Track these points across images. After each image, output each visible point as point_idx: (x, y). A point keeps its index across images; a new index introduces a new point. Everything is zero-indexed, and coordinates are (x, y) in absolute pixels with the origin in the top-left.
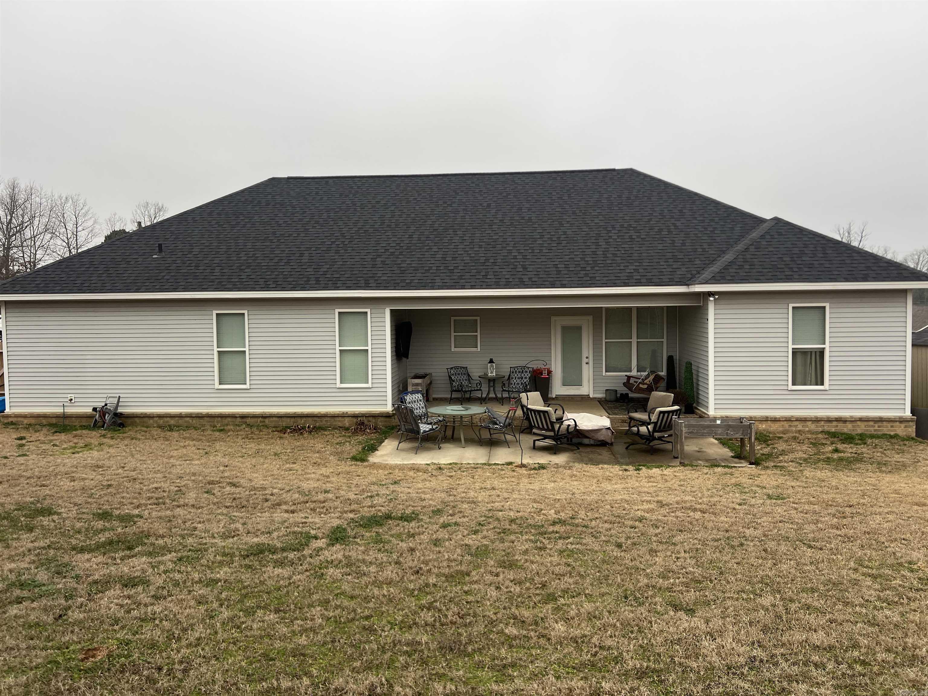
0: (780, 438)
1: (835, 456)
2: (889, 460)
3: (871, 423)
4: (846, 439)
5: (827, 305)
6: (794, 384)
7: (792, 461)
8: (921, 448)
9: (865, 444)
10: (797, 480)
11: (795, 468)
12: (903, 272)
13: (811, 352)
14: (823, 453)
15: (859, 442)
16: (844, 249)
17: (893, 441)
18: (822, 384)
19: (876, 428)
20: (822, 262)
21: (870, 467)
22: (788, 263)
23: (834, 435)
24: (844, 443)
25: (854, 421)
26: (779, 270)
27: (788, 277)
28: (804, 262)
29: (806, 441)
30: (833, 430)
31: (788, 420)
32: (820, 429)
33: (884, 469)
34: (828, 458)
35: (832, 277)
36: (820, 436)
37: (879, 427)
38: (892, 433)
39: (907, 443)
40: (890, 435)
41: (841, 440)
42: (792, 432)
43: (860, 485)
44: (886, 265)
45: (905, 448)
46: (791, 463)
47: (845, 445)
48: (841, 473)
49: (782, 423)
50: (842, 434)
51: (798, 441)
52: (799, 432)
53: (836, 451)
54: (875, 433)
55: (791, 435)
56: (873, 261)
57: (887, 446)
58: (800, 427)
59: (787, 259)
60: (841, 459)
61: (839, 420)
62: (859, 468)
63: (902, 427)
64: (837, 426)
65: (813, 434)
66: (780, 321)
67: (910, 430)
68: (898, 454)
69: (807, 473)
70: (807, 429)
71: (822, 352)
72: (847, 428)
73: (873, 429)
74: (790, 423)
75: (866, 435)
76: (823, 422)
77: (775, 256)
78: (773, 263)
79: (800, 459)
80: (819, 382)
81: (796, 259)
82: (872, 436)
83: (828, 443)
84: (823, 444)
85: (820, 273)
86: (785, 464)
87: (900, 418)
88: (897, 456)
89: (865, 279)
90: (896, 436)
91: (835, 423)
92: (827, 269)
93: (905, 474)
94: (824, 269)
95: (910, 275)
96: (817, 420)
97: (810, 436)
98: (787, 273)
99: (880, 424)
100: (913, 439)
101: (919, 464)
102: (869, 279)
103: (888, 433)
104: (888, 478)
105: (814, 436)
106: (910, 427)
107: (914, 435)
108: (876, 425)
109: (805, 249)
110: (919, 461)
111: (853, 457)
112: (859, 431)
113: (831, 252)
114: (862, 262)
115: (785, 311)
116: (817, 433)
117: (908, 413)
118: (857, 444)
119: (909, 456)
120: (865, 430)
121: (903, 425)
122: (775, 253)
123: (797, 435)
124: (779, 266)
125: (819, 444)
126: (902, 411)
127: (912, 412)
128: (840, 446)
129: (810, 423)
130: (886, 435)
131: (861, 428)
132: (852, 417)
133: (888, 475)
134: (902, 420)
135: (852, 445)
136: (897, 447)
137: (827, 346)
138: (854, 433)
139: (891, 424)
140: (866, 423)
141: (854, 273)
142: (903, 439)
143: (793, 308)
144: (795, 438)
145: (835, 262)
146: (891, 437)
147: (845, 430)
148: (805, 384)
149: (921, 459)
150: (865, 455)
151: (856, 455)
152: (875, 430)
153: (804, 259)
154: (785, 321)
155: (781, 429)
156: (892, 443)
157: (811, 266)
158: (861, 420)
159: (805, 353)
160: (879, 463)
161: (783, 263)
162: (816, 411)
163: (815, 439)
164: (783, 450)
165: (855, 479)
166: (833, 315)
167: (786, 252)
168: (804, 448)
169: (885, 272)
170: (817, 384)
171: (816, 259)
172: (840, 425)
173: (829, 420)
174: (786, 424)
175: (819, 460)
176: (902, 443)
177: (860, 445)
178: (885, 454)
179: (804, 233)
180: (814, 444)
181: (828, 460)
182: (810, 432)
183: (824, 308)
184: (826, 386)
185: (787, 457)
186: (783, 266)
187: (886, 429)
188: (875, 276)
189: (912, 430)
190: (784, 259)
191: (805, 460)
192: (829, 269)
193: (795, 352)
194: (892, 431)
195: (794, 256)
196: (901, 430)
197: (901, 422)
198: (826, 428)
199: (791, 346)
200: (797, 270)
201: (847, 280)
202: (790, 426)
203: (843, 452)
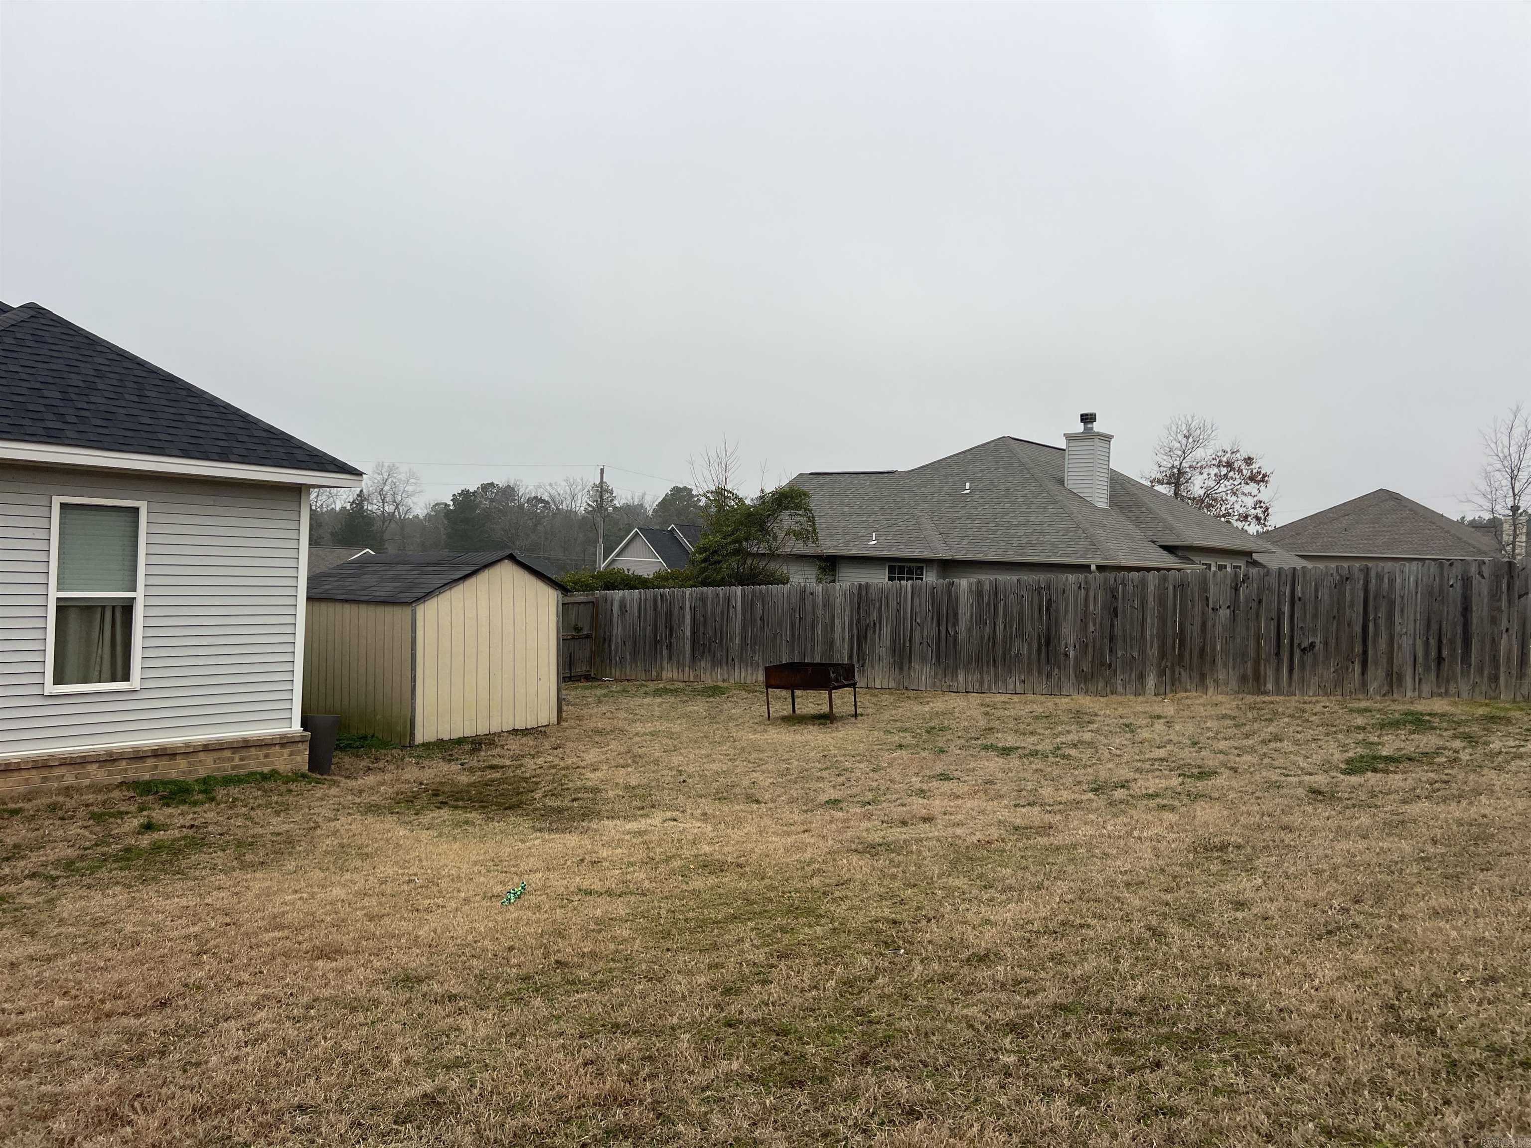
0: (15, 812)
1: (145, 841)
2: (261, 831)
3: (227, 754)
4: (173, 794)
5: (143, 506)
6: (59, 680)
7: (33, 876)
8: (319, 794)
9: (212, 799)
10: (32, 934)
11: (38, 894)
12: (295, 451)
13: (104, 607)
14: (118, 837)
15: (201, 797)
16: (184, 393)
17: (267, 785)
18: (126, 678)
19: (237, 762)
20: (135, 412)
21: (220, 858)
22: (54, 403)
23: (145, 788)
24: (168, 805)
25: (190, 752)
26: (31, 415)
27: (53, 433)
28: (92, 407)
29: (82, 812)
30: (147, 777)
31: (42, 765)
32: (119, 779)
33: (249, 857)
34: (127, 850)
35: (156, 444)
36: (116, 794)
37: (242, 759)
38: (266, 770)
39: (293, 786)
40: (262, 774)
41: (163, 798)
42: (49, 793)
43: (196, 918)
44: (264, 434)
45: (291, 799)
46: (27, 883)
47: (169, 810)
48: (152, 889)
49: (25, 775)
50: (165, 783)
51: (60, 813)
52: (67, 791)
53: (149, 827)
54: (234, 772)
55: (46, 801)
56: (241, 425)
57: (256, 798)
58: (69, 779)
59: (53, 393)
60: (157, 848)
61: (161, 753)
62: (196, 866)
63: (286, 756)
64: (156, 767)
65: (100, 791)
66: (28, 534)
67: (298, 758)
68: (277, 813)
69: (67, 907)
70: (87, 782)
71: (127, 608)
72: (174, 771)
73: (229, 765)
74: (45, 773)
75: (215, 778)
76: (124, 763)
77: (23, 384)
78: (16, 398)
79: (56, 864)
80: (119, 673)
81: (73, 397)
82: (228, 781)
83: (133, 808)
84: (121, 814)
85: (128, 434)
86: (13, 889)
87: (283, 736)
88: (274, 820)
89: (224, 457)
90: (273, 775)
91: (150, 762)
92: (145, 428)
93: (291, 866)
94: (139, 427)
95: (308, 458)
96: (110, 759)
97: (90, 798)
98: (50, 425)
99: (244, 753)
100: (304, 776)
101: (319, 832)
102: (231, 457)
103: (259, 770)
104: (259, 881)
105: (100, 797)
106: (299, 753)
107: (305, 768)
108: (237, 757)
109: (97, 380)
110: (317, 826)
111: (185, 838)
112: (202, 773)
113: (154, 394)
114: (219, 422)
115: (44, 512)
116: (109, 788)
117: (296, 727)
118: (195, 804)
119: (298, 817)
120: (214, 770)
121: (286, 752)
122: (24, 377)
123: (61, 799)
124: (31, 407)
125: (112, 815)
126: (287, 722)
127: (304, 724)
128: (159, 814)
129: (95, 766)
130: (255, 773)
131: (206, 766)
132: (187, 745)
133: (259, 875)
134: (285, 742)
135: (185, 808)
136: (274, 799)
137: (139, 595)
138: (190, 779)
139: (265, 751)
140: (216, 755)
141: (201, 441)
142: (287, 780)
143: (63, 506)
144: (53, 808)
145: (160, 415)
146: (265, 777)
147: (173, 774)
148: (85, 681)
149: (320, 820)
150: (210, 829)
151: (191, 832)
152: (234, 768)
153: (93, 399)
154: (42, 534)
155: (22, 789)
156: (265, 791)
157: (108, 416)
158: (207, 748)
159: (87, 608)
160: (240, 844)
161: (42, 401)
162: (106, 739)
163: (104, 803)
164: (16, 846)
165: (184, 902)
166: (155, 529)
167: (50, 380)
168: (74, 830)
169: (262, 448)
170: (114, 680)
171: (124, 404)
172: (163, 763)
173: (137, 756)
174: (35, 777)
175: (105, 857)
176: (283, 788)
177: (203, 803)
178: (251, 819)
179: (99, 348)
180: (97, 818)
181: (127, 856)
182: (95, 788)
183: (136, 510)
184: (135, 681)
185: (22, 863)
186: (42, 409)
187: (256, 763)
188: (244, 452)
189: (302, 759)
190: (46, 393)
191: (69, 865)
192: (150, 429)
193: (63, 607)
194: (265, 765)
195: (70, 389)
196: (282, 762)
197: (283, 745)
198: (132, 775)
199: (54, 594)
200: (74, 420)
201: (186, 454)
202: (45, 779)
203: (164, 827)
